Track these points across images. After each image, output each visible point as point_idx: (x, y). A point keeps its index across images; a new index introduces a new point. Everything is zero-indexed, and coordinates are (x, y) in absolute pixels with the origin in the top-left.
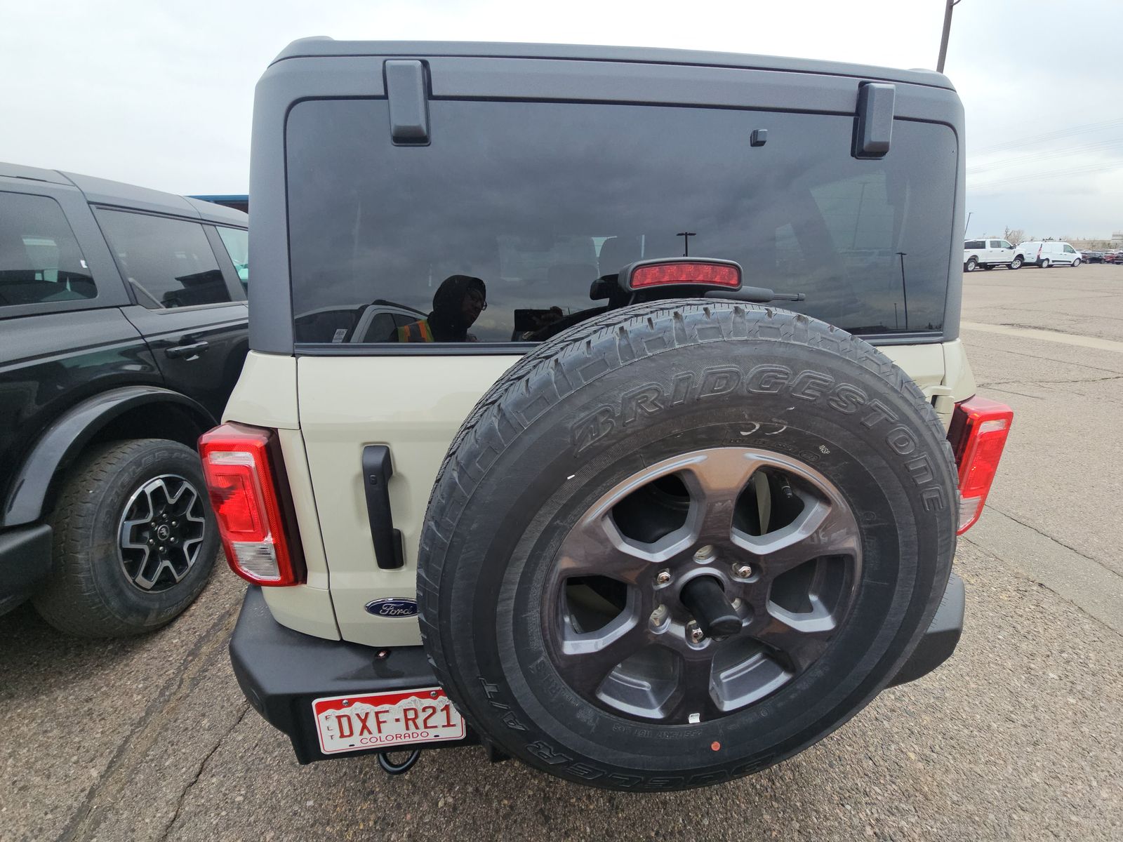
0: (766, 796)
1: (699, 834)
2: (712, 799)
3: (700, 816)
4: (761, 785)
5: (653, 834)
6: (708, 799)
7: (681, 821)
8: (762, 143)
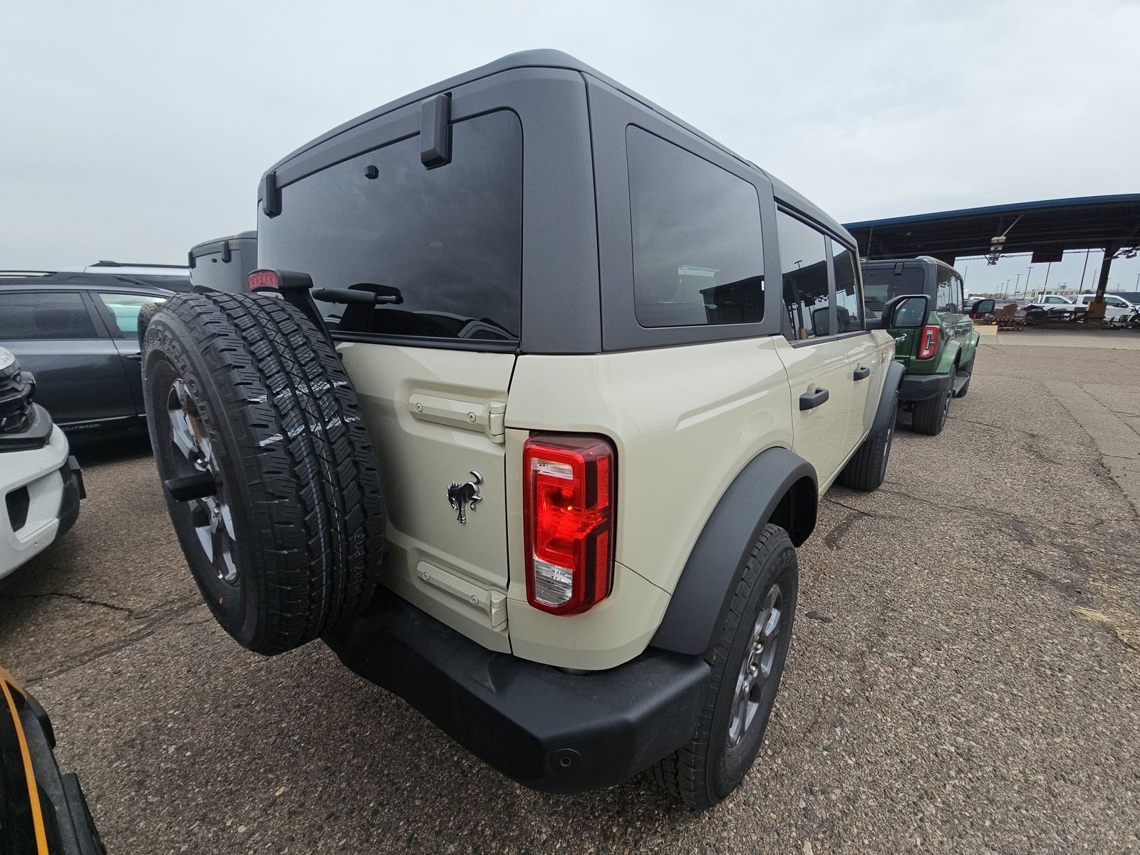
0: (474, 839)
1: (404, 803)
2: (441, 798)
3: (420, 796)
4: (482, 830)
5: (386, 772)
6: (440, 795)
7: (407, 785)
8: (377, 171)
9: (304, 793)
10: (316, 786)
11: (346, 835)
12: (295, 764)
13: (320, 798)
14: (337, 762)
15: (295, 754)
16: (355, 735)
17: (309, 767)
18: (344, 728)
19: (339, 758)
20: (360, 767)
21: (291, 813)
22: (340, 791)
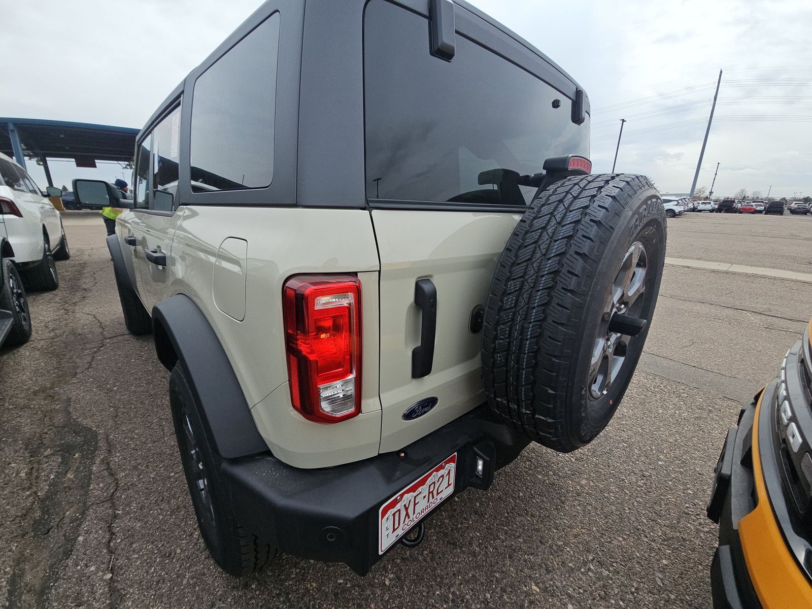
9: (532, 568)
10: (525, 561)
11: (549, 530)
12: (512, 586)
13: (532, 554)
14: (505, 550)
15: (503, 590)
16: (480, 543)
17: (512, 572)
18: (474, 554)
19: (501, 550)
20: (506, 533)
21: (548, 572)
22: (525, 541)
